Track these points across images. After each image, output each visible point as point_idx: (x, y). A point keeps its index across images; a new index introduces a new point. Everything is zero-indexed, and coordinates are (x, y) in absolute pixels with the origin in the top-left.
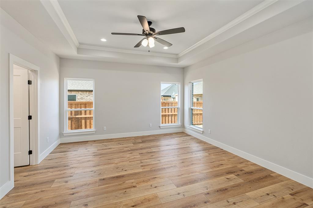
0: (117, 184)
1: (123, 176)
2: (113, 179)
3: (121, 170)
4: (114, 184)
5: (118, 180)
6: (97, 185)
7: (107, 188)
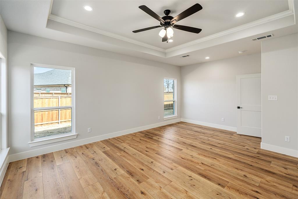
0: (212, 173)
1: (200, 174)
2: (210, 178)
3: (194, 180)
4: (214, 174)
5: (207, 174)
6: (229, 183)
7: (222, 175)
